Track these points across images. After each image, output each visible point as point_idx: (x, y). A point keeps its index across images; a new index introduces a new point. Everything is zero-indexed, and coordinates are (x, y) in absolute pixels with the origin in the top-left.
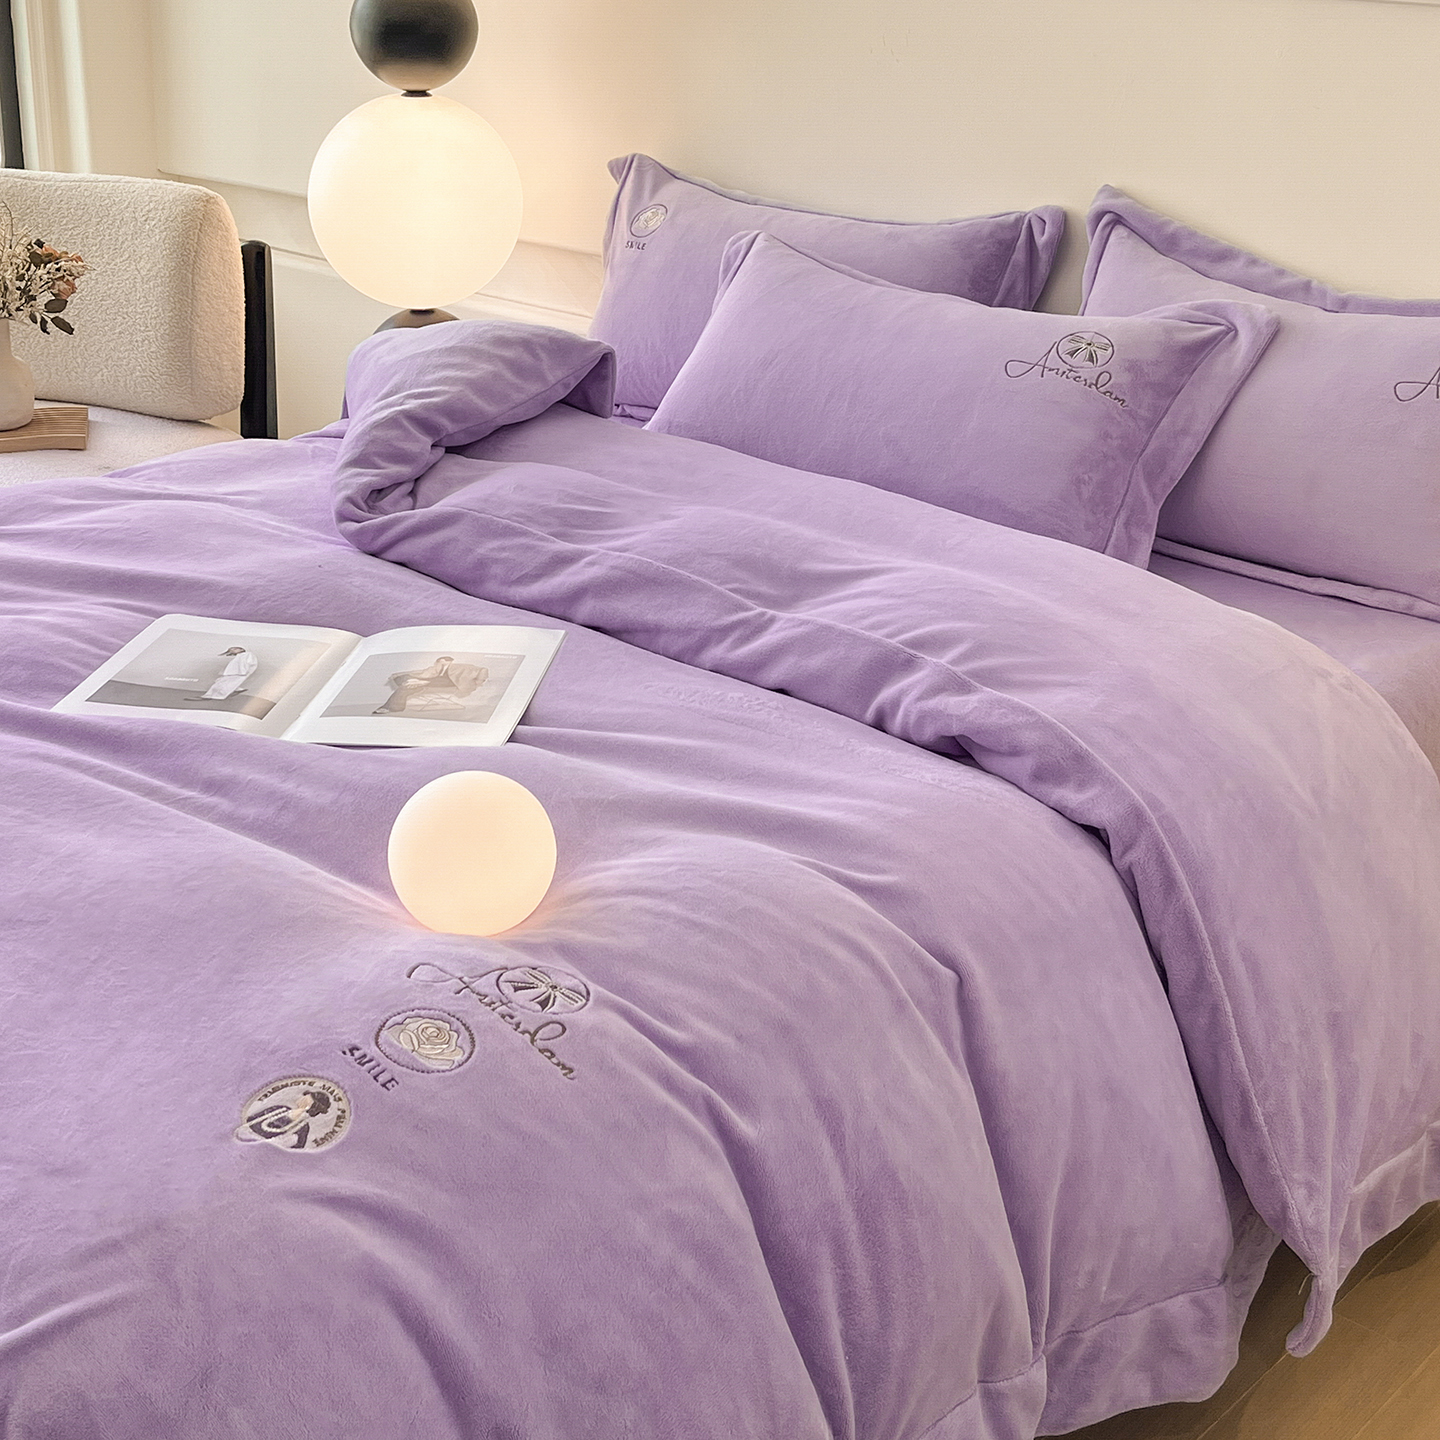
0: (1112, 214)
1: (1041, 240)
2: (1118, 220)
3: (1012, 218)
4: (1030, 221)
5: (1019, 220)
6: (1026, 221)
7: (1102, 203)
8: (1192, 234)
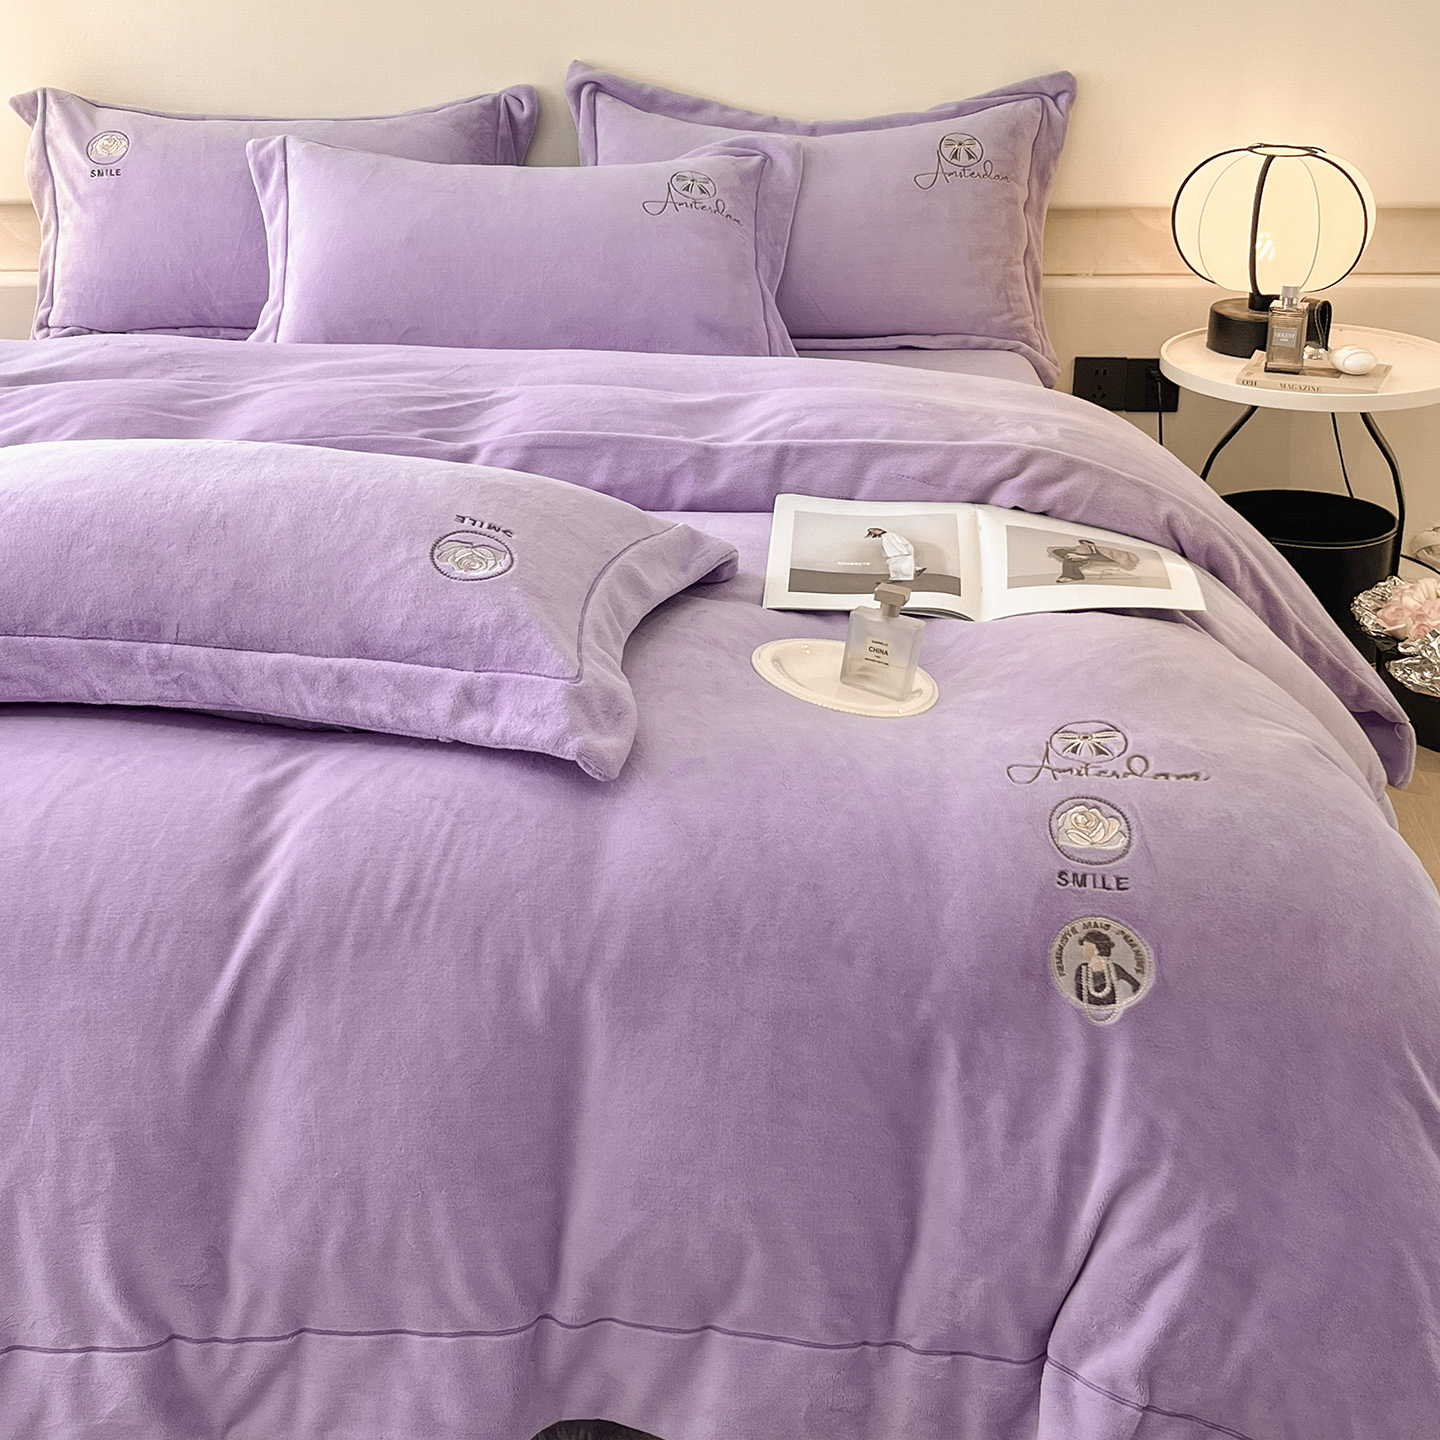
0: (592, 85)
1: (522, 115)
2: (598, 88)
3: (489, 100)
4: (505, 100)
5: (496, 100)
6: (503, 100)
7: (579, 76)
8: (667, 92)
